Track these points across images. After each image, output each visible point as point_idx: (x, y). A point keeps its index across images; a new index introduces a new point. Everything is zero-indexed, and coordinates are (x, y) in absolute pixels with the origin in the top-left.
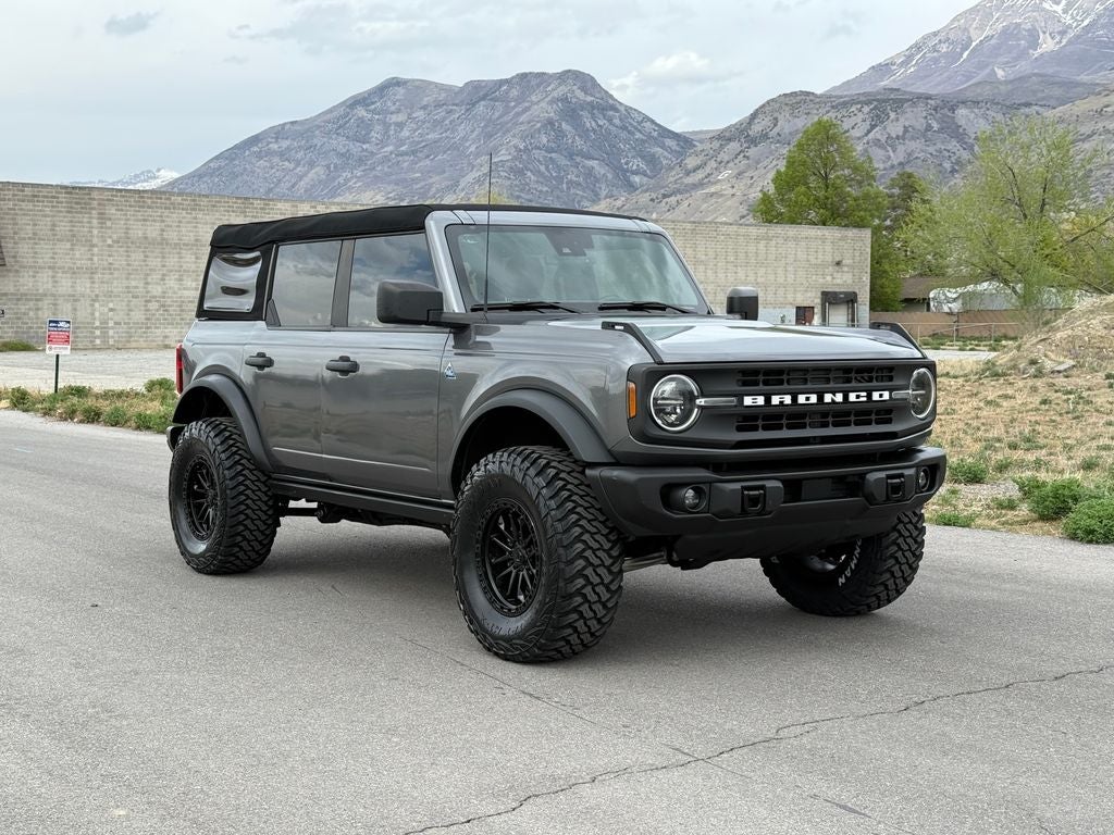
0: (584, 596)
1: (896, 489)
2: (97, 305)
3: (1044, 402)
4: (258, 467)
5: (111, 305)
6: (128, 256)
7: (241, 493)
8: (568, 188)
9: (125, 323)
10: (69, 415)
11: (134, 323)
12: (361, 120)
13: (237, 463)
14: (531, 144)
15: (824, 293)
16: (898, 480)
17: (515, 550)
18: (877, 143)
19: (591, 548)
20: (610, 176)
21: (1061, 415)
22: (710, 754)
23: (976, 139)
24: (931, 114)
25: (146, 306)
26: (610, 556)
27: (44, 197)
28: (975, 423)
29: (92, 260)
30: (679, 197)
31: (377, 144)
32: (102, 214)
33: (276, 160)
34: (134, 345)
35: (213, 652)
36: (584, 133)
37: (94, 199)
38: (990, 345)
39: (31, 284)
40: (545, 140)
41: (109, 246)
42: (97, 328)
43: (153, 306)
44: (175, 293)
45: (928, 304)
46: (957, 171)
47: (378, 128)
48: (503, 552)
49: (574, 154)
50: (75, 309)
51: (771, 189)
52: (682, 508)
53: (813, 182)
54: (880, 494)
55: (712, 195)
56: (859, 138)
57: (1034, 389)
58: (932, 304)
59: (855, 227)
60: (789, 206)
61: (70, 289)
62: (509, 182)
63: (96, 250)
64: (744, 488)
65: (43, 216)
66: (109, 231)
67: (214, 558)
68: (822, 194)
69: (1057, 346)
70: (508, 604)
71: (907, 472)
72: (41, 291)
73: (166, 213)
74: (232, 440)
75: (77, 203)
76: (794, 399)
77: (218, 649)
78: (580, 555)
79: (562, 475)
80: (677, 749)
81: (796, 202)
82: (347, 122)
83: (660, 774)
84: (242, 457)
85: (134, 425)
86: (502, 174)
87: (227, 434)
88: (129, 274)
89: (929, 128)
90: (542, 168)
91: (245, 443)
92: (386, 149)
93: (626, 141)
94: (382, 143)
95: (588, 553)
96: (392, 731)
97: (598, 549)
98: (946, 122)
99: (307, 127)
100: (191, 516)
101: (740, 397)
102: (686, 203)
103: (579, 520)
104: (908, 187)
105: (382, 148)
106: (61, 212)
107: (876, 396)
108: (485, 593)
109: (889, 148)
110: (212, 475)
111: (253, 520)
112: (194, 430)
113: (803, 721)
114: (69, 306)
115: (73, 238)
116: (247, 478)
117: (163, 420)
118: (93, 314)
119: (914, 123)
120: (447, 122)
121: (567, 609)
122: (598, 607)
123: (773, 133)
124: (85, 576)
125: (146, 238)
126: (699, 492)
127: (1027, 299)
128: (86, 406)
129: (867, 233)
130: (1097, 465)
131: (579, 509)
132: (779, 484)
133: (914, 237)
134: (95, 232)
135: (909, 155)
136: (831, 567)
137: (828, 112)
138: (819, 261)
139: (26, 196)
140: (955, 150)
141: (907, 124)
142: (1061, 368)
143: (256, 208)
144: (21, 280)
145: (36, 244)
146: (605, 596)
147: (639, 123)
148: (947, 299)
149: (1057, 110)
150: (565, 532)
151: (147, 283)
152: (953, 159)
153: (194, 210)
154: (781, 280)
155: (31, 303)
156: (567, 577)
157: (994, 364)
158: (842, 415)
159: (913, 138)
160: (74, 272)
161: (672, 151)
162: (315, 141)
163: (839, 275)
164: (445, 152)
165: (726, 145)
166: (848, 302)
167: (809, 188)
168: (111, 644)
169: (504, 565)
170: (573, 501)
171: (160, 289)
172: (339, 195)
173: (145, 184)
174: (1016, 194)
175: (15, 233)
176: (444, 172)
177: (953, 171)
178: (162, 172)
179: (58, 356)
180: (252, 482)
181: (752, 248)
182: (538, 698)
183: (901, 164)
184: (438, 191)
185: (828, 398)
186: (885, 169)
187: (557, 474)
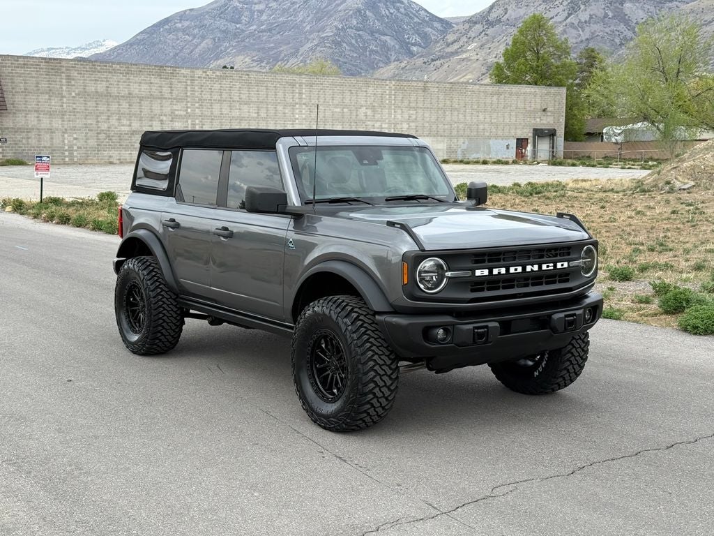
0: (374, 394)
1: (571, 323)
2: (66, 135)
3: (673, 212)
4: (170, 289)
5: (75, 136)
6: (85, 104)
7: (160, 306)
8: (370, 55)
9: (84, 148)
10: (50, 219)
11: (90, 148)
12: (236, 8)
13: (157, 287)
14: (346, 25)
15: (534, 130)
16: (572, 318)
17: (330, 360)
18: (572, 25)
19: (379, 364)
20: (397, 47)
21: (683, 224)
22: (450, 509)
23: (637, 23)
24: (608, 7)
25: (97, 136)
26: (390, 369)
27: (32, 65)
28: (628, 230)
29: (62, 106)
30: (442, 61)
31: (246, 25)
32: (68, 76)
33: (180, 34)
34: (90, 161)
35: (143, 420)
36: (380, 18)
37: (63, 67)
38: (641, 165)
39: (23, 122)
40: (355, 22)
41: (73, 97)
42: (66, 151)
43: (102, 136)
44: (116, 128)
45: (602, 137)
46: (623, 44)
47: (246, 13)
48: (324, 361)
49: (374, 32)
50: (52, 138)
51: (502, 60)
52: (436, 341)
53: (529, 55)
54: (560, 327)
55: (463, 60)
56: (560, 22)
57: (668, 202)
58: (604, 137)
59: (556, 86)
60: (513, 71)
61: (48, 125)
62: (331, 51)
63: (65, 99)
64: (475, 328)
65: (30, 77)
66: (74, 87)
67: (144, 346)
68: (534, 64)
69: (683, 172)
70: (328, 395)
71: (578, 312)
72: (30, 126)
73: (110, 76)
74: (154, 272)
75: (52, 69)
76: (508, 270)
77: (147, 417)
78: (372, 369)
79: (361, 317)
80: (430, 505)
81: (518, 69)
82: (226, 10)
83: (419, 525)
84: (161, 284)
85: (91, 227)
86: (327, 45)
87: (151, 268)
88: (87, 116)
89: (606, 16)
90: (353, 41)
91: (162, 274)
92: (251, 28)
93: (408, 24)
94: (249, 23)
95: (377, 368)
96: (254, 487)
97: (383, 365)
98: (616, 12)
99: (200, 12)
100: (129, 317)
101: (473, 271)
102: (446, 65)
103: (371, 347)
104: (591, 58)
105: (249, 27)
106: (43, 75)
107: (559, 265)
108: (313, 386)
109: (579, 29)
110: (142, 294)
111: (167, 323)
112: (131, 264)
113: (508, 481)
114: (48, 136)
115: (50, 92)
116: (163, 297)
117: (110, 225)
118: (63, 141)
119: (596, 11)
120: (291, 10)
121: (363, 402)
122: (383, 400)
123: (504, 19)
124: (63, 355)
125: (97, 92)
126: (446, 331)
127: (666, 135)
128: (60, 213)
129: (564, 90)
130: (704, 267)
131: (371, 340)
132: (497, 324)
133: (593, 92)
134: (64, 88)
135: (593, 33)
136: (530, 363)
137: (540, 5)
138: (532, 109)
139: (20, 64)
140: (623, 31)
141: (592, 13)
142: (686, 187)
143: (168, 73)
144: (17, 119)
145: (26, 95)
146: (387, 393)
147: (417, 11)
148: (614, 133)
149: (690, 4)
150: (362, 354)
151: (98, 122)
152: (621, 37)
153: (128, 74)
154: (507, 121)
155: (24, 134)
156: (364, 382)
157: (642, 184)
158: (537, 278)
159: (595, 23)
160: (51, 114)
161: (438, 31)
162: (206, 22)
163: (544, 118)
164: (290, 30)
165: (473, 26)
166: (550, 135)
167: (526, 60)
168: (80, 413)
169: (324, 370)
170: (368, 335)
171: (106, 125)
172: (221, 58)
173: (95, 50)
174: (661, 65)
175: (13, 88)
176: (289, 43)
177: (621, 44)
178: (106, 43)
179: (42, 179)
180: (167, 299)
181: (488, 100)
182: (345, 461)
183: (587, 39)
184: (285, 56)
185: (529, 268)
186: (577, 43)
187: (358, 316)
